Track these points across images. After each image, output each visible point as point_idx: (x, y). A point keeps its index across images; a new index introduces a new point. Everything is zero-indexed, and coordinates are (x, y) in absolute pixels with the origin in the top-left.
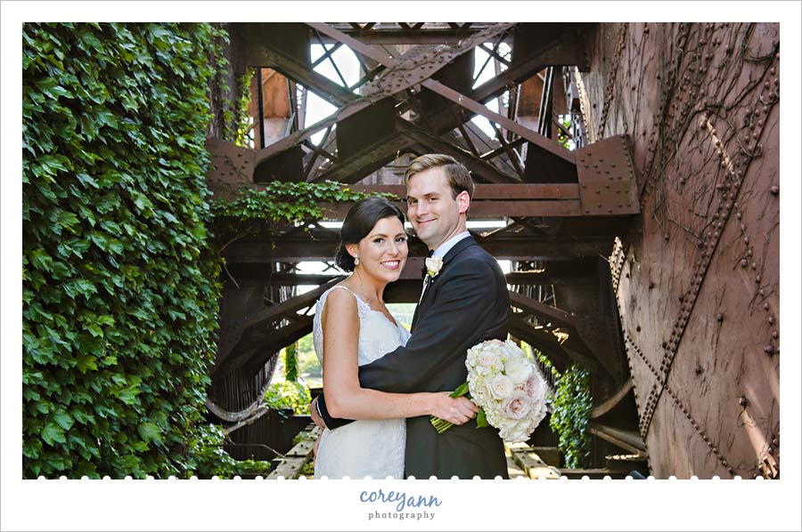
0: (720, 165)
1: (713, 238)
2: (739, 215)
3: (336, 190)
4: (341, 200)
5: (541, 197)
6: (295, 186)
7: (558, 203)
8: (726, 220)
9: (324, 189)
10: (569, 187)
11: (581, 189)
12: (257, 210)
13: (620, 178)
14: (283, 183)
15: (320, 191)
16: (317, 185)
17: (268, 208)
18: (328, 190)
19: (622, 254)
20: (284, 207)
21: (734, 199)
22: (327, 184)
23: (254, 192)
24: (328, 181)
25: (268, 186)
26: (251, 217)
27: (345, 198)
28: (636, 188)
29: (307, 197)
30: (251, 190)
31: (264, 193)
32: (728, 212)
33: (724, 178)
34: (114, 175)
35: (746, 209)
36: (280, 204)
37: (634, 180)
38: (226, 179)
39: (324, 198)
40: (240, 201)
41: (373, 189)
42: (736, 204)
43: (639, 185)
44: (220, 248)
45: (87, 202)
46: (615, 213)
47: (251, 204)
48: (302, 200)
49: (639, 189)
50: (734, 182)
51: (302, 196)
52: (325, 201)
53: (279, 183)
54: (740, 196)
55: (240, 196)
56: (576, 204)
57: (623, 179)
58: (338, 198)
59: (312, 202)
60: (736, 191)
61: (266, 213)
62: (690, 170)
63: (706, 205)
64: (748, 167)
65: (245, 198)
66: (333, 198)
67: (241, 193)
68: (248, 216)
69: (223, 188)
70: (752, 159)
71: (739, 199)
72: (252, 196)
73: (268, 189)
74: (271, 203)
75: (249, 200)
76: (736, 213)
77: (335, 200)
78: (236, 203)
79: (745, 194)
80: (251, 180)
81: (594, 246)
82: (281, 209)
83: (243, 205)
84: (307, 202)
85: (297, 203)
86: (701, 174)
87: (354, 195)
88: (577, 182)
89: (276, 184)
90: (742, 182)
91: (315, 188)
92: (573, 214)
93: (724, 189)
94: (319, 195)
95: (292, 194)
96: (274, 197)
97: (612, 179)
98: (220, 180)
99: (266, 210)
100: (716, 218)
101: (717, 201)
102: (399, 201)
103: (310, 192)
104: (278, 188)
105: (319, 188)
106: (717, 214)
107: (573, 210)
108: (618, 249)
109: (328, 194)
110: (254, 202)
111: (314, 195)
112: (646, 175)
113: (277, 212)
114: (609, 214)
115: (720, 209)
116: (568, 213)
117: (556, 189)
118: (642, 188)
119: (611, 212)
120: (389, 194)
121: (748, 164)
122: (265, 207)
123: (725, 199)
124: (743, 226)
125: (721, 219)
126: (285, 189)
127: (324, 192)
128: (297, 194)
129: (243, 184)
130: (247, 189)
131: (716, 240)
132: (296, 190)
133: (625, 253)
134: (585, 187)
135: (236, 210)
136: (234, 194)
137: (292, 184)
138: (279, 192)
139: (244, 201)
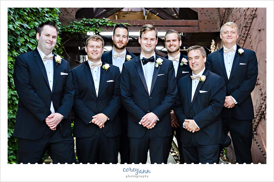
0: (245, 18)
1: (242, 43)
2: (250, 36)
3: (107, 22)
4: (109, 26)
5: (184, 25)
6: (92, 20)
7: (190, 27)
8: (246, 37)
9: (103, 21)
10: (195, 21)
11: (199, 22)
12: (77, 29)
13: (214, 18)
14: (87, 19)
15: (101, 22)
16: (100, 20)
17: (82, 29)
18: (104, 22)
19: (215, 47)
20: (87, 28)
21: (249, 31)
22: (104, 19)
23: (76, 22)
24: (104, 18)
25: (81, 20)
26: (75, 32)
27: (111, 25)
28: (219, 22)
29: (96, 24)
30: (75, 22)
31: (79, 23)
32: (247, 35)
33: (246, 23)
34: (33, 23)
35: (252, 34)
36: (86, 27)
37: (219, 19)
38: (65, 17)
39: (103, 25)
40: (71, 26)
41: (121, 22)
42: (249, 32)
43: (221, 21)
44: (63, 43)
45: (26, 33)
46: (211, 31)
47: (75, 27)
48: (94, 26)
49: (220, 23)
50: (249, 24)
51: (94, 24)
52: (103, 26)
53: (86, 19)
54: (250, 30)
55: (71, 24)
56: (197, 28)
57: (215, 18)
58: (108, 25)
59: (98, 26)
60: (249, 28)
61: (81, 31)
62: (236, 18)
63: (241, 32)
64: (253, 20)
65: (73, 25)
66: (106, 25)
67: (71, 23)
68: (74, 32)
69: (64, 20)
70: (254, 17)
71: (250, 31)
72: (75, 24)
73: (81, 21)
74: (82, 27)
75: (74, 25)
76: (249, 35)
77: (107, 26)
78: (69, 26)
79: (252, 29)
80: (75, 18)
81: (204, 43)
82: (86, 29)
83: (72, 27)
84: (96, 26)
85: (93, 27)
86: (239, 20)
87: (114, 24)
88: (198, 19)
89: (84, 19)
90: (251, 25)
91: (99, 21)
92: (196, 32)
93: (246, 27)
94: (101, 24)
95: (91, 23)
96: (83, 24)
97: (211, 18)
98: (63, 17)
99: (81, 30)
100: (243, 37)
101: (244, 30)
102: (131, 26)
103: (97, 22)
104: (85, 21)
105: (101, 21)
106: (243, 35)
107: (195, 30)
108: (213, 44)
109: (104, 24)
110: (76, 26)
111: (99, 24)
112: (223, 17)
113: (85, 30)
114: (209, 32)
115: (244, 34)
116: (194, 31)
117: (190, 22)
118: (222, 22)
119: (210, 31)
120: (127, 24)
121: (253, 19)
122: (80, 28)
123: (246, 30)
124: (251, 40)
125: (245, 37)
126: (87, 21)
127: (103, 23)
128: (93, 23)
129: (72, 19)
130: (73, 21)
131: (243, 45)
132: (92, 22)
133: (216, 46)
134: (201, 21)
135: (69, 29)
136: (68, 23)
137: (90, 19)
138: (86, 22)
139: (72, 26)
